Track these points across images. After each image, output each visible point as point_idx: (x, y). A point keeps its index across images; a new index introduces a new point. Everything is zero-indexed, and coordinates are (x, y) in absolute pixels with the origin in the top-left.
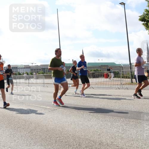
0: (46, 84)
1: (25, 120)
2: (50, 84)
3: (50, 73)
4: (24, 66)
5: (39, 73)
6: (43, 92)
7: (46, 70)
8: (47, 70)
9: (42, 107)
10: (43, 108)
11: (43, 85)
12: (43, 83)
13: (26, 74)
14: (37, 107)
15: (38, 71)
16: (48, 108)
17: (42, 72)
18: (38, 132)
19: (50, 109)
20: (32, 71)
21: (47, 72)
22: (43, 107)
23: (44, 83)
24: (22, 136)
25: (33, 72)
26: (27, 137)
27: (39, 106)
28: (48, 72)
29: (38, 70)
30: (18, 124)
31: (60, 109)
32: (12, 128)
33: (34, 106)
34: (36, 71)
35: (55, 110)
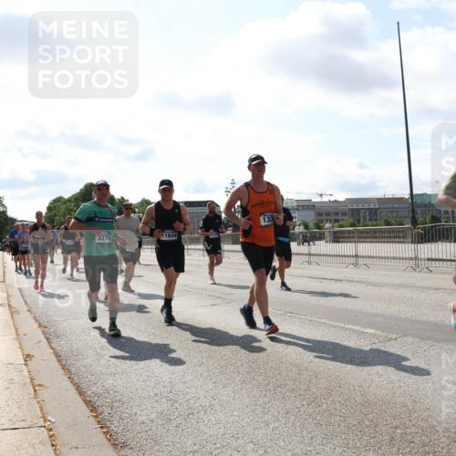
0: (363, 257)
1: (297, 366)
2: (376, 257)
3: (374, 223)
4: (295, 204)
5: (341, 223)
6: (352, 281)
7: (361, 214)
8: (364, 216)
9: (350, 329)
10: (354, 331)
11: (353, 260)
12: (353, 256)
13: (302, 227)
14: (334, 326)
15: (337, 218)
16: (371, 334)
17: (351, 220)
18: (338, 404)
19: (375, 335)
20: (319, 218)
21: (365, 219)
22: (354, 327)
23: (356, 256)
24: (287, 413)
25: (322, 221)
26: (303, 416)
27: (342, 325)
28: (368, 223)
29: (337, 214)
30: (278, 377)
31: (405, 339)
32: (259, 387)
33: (325, 323)
34: (332, 217)
35: (390, 340)
